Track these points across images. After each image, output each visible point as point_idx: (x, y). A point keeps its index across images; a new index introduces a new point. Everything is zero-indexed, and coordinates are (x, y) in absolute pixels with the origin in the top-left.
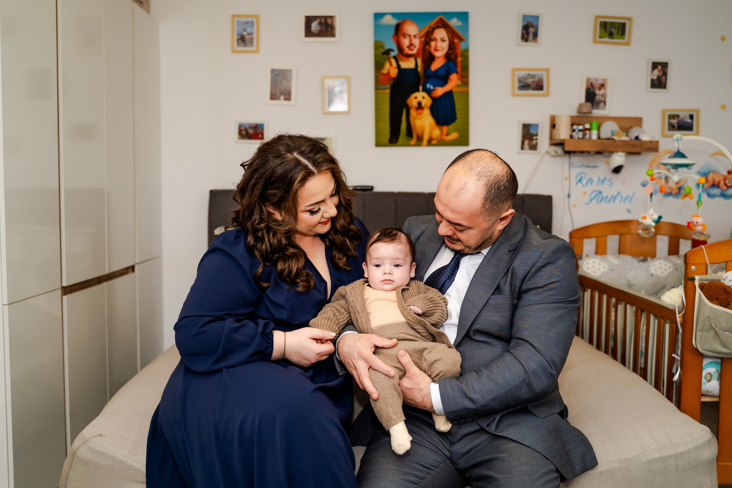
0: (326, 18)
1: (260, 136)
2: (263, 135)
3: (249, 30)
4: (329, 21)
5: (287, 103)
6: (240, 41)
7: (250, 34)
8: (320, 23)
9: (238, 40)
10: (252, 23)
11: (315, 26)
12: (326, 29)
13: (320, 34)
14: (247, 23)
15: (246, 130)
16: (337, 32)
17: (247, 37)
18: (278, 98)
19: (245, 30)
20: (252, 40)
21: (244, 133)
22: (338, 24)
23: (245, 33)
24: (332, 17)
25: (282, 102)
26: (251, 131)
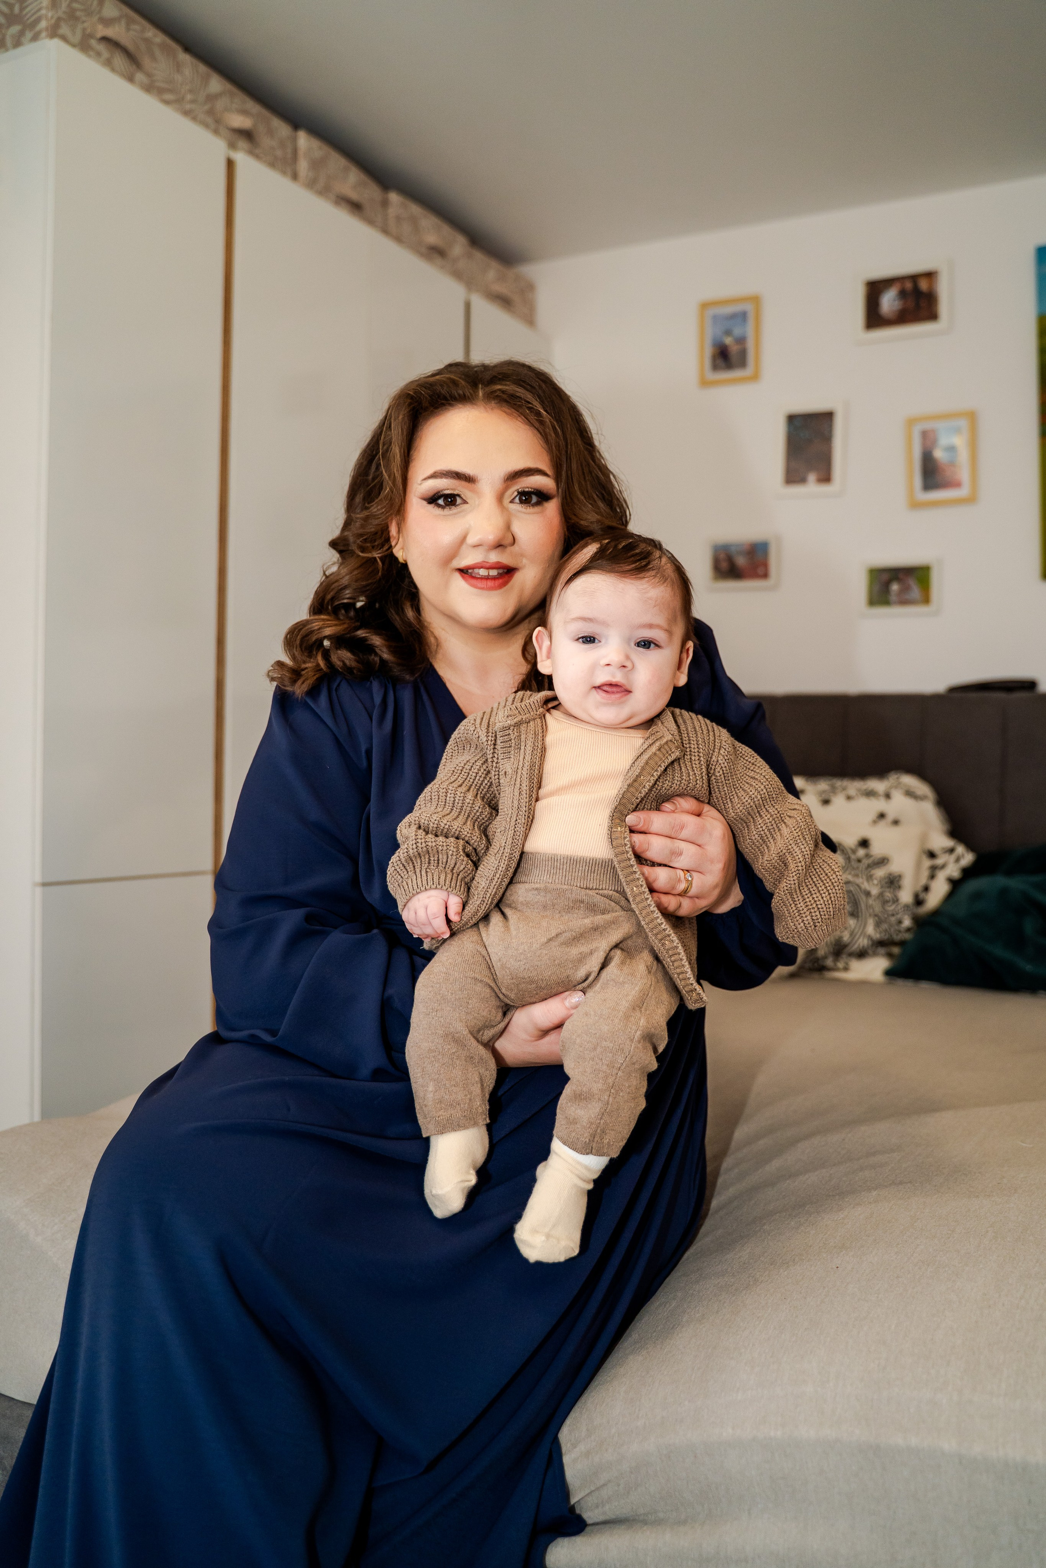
0: (914, 278)
1: (760, 571)
2: (765, 565)
3: (737, 331)
4: (923, 285)
5: (824, 488)
6: (720, 362)
7: (741, 341)
8: (903, 294)
9: (714, 358)
10: (743, 316)
11: (889, 302)
12: (918, 307)
13: (903, 318)
14: (733, 317)
15: (730, 560)
16: (944, 307)
17: (734, 349)
18: (802, 480)
19: (728, 333)
20: (743, 354)
21: (724, 565)
22: (944, 291)
23: (728, 341)
24: (930, 275)
25: (812, 487)
26: (741, 561)
